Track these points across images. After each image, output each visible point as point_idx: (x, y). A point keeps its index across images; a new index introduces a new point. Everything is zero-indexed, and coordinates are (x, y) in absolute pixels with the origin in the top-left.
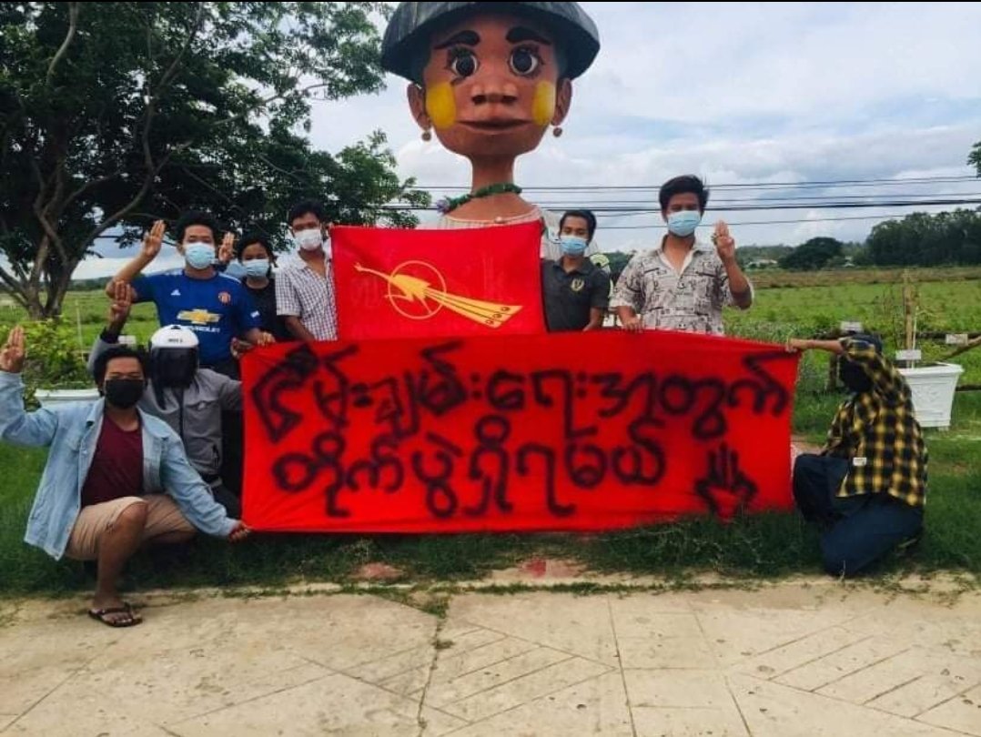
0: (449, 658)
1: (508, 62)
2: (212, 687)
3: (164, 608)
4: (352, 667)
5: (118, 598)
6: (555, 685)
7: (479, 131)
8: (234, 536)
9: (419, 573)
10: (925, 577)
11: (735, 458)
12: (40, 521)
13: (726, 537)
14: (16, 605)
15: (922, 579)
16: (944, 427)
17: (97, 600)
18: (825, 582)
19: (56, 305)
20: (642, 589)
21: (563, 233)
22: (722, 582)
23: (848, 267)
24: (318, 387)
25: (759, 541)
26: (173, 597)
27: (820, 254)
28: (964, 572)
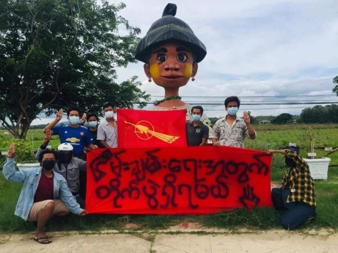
1: (177, 58)
3: (59, 238)
5: (44, 234)
7: (167, 79)
8: (82, 215)
9: (145, 227)
10: (317, 230)
11: (252, 189)
12: (20, 207)
13: (250, 216)
14: (10, 236)
16: (325, 179)
17: (37, 235)
18: (283, 231)
19: (24, 135)
20: (221, 233)
21: (193, 114)
22: (248, 231)
23: (295, 123)
24: (112, 163)
25: (260, 218)
26: (62, 234)
27: (284, 119)
28: (330, 229)
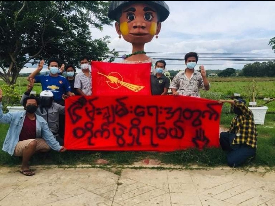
0: (121, 188)
1: (144, 17)
2: (54, 195)
3: (41, 171)
4: (93, 190)
5: (28, 168)
6: (151, 197)
7: (135, 36)
8: (61, 151)
9: (114, 162)
11: (203, 132)
12: (7, 144)
13: (200, 155)
15: (255, 168)
16: (262, 124)
17: (22, 168)
18: (228, 168)
19: (14, 82)
20: (176, 169)
21: (157, 67)
22: (199, 167)
23: (237, 76)
24: (87, 109)
25: (210, 156)
26: (44, 167)
27: (229, 73)
28: (267, 166)
